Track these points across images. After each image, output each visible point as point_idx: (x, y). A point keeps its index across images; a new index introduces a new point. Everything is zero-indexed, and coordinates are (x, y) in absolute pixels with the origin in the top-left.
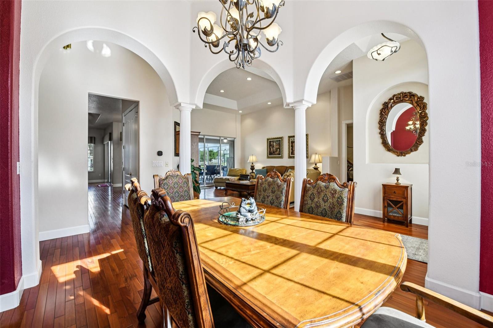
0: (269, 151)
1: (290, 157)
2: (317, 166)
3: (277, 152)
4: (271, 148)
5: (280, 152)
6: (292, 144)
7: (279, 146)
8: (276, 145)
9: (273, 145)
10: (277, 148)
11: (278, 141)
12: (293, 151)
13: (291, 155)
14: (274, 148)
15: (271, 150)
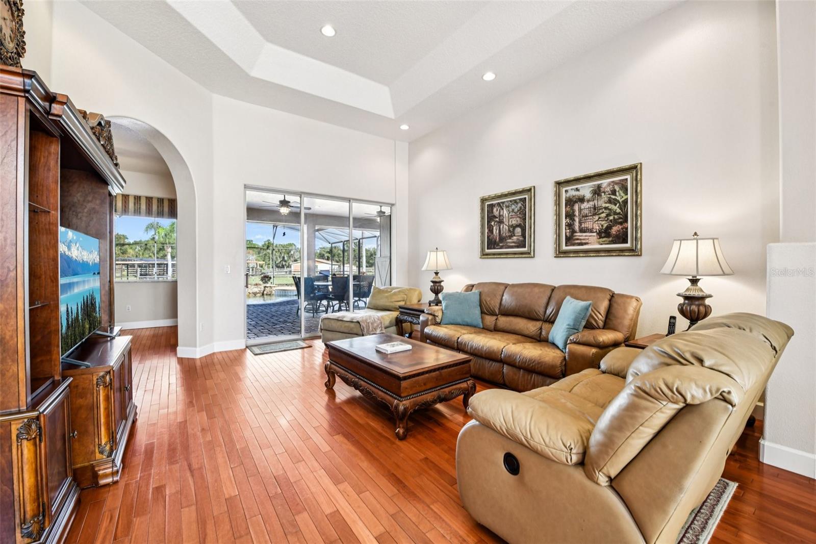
0: (488, 237)
1: (560, 254)
2: (701, 290)
3: (515, 238)
4: (494, 228)
5: (525, 237)
6: (568, 209)
7: (520, 217)
8: (511, 214)
9: (500, 216)
10: (512, 226)
11: (517, 203)
12: (573, 232)
13: (566, 246)
14: (503, 227)
15: (492, 233)
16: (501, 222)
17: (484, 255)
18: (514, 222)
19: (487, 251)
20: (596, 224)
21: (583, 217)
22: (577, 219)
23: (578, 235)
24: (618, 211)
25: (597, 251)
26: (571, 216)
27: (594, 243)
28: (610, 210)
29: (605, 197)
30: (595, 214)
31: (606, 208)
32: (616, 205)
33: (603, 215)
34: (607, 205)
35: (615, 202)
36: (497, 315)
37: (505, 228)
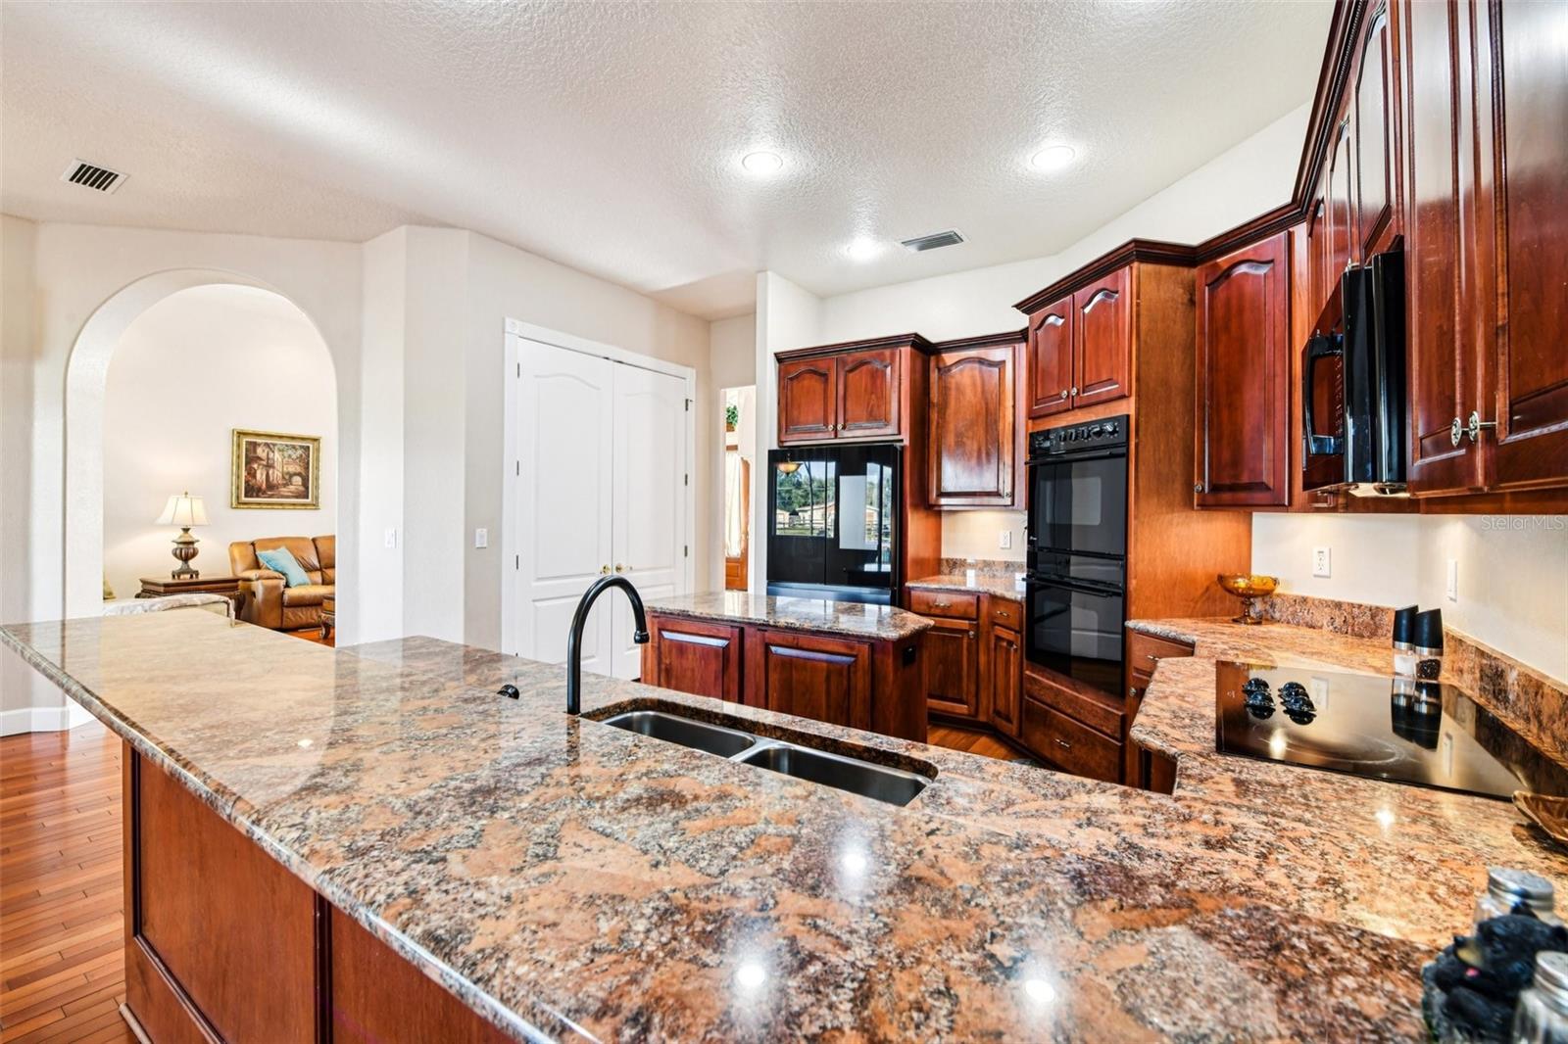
0: (247, 482)
3: (292, 487)
5: (307, 488)
8: (286, 460)
9: (268, 459)
10: (288, 473)
11: (296, 450)
15: (254, 477)
16: (269, 466)
17: (239, 504)
18: (292, 469)
36: (320, 570)
37: (276, 475)
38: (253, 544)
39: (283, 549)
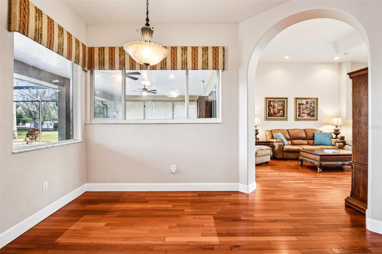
0: (268, 113)
1: (296, 119)
3: (280, 114)
4: (271, 109)
5: (284, 114)
6: (299, 106)
7: (282, 107)
8: (278, 105)
9: (274, 105)
10: (279, 109)
11: (281, 102)
12: (300, 113)
13: (298, 117)
14: (275, 110)
15: (270, 111)
16: (274, 107)
17: (267, 119)
18: (280, 108)
19: (268, 118)
20: (307, 112)
21: (303, 109)
22: (301, 110)
23: (302, 114)
24: (312, 109)
25: (307, 119)
26: (299, 108)
27: (306, 117)
28: (310, 108)
29: (309, 105)
30: (306, 109)
31: (309, 108)
32: (312, 107)
33: (309, 109)
34: (310, 107)
35: (312, 106)
36: (290, 140)
37: (276, 110)
38: (271, 131)
39: (280, 133)
